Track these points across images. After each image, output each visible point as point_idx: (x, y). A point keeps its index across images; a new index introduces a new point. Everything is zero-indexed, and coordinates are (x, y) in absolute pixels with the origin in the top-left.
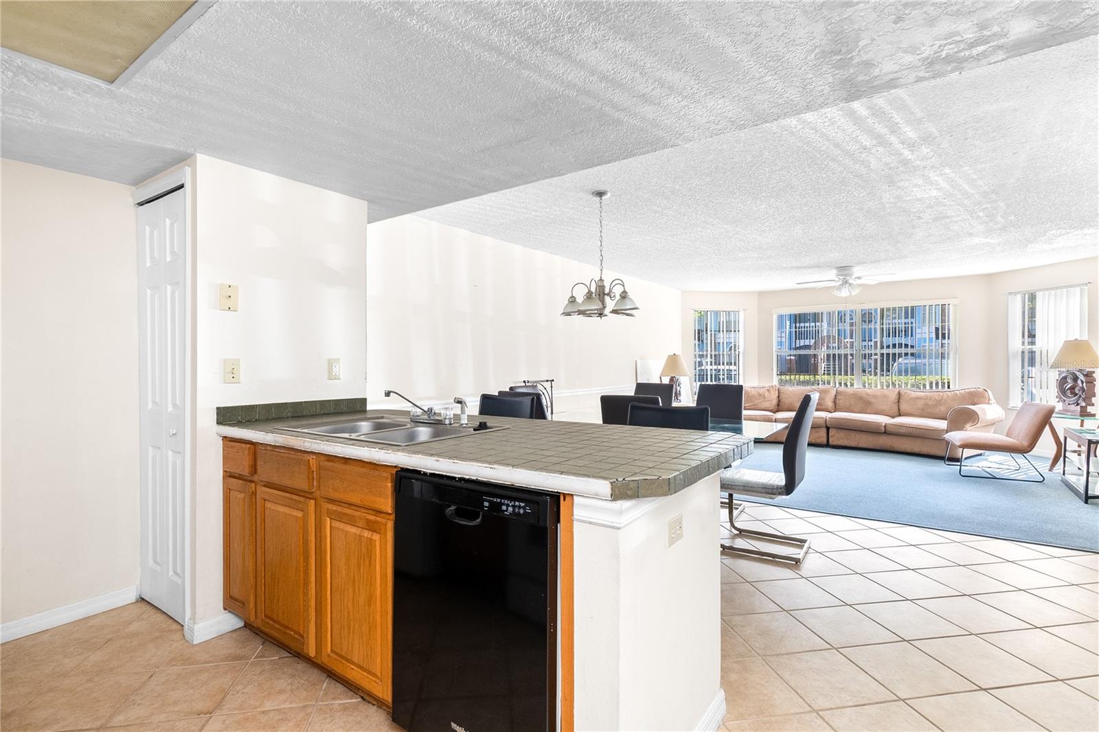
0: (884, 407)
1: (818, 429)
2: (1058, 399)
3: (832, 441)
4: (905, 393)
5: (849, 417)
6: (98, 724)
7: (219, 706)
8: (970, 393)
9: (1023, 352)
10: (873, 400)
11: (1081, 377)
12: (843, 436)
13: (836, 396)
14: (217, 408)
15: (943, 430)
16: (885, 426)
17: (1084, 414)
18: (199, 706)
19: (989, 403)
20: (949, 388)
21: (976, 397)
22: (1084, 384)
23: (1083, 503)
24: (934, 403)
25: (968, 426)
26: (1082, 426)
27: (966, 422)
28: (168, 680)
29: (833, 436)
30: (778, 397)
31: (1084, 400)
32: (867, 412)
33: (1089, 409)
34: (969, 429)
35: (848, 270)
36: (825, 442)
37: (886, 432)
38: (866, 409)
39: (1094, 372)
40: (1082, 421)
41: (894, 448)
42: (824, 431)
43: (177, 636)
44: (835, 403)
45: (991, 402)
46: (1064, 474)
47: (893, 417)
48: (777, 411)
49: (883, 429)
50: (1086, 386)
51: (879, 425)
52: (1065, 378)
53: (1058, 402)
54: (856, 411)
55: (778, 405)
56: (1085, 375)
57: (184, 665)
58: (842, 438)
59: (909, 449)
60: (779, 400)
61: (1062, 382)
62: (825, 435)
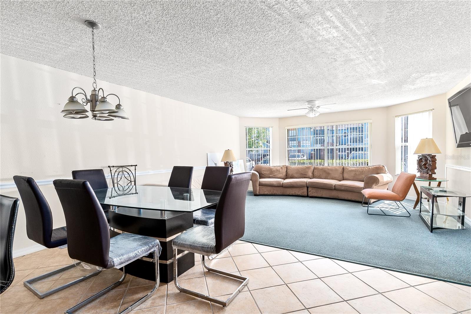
0: (336, 176)
1: (303, 188)
2: (418, 171)
3: (310, 194)
4: (346, 168)
5: (317, 182)
8: (376, 168)
9: (402, 147)
10: (331, 172)
11: (429, 159)
12: (315, 191)
13: (314, 170)
15: (362, 188)
16: (335, 186)
17: (431, 179)
19: (385, 173)
20: (367, 165)
21: (379, 170)
22: (431, 163)
23: (430, 232)
24: (359, 173)
25: (374, 186)
26: (430, 185)
27: (373, 184)
29: (310, 191)
30: (287, 171)
31: (430, 171)
32: (328, 178)
33: (434, 176)
34: (374, 187)
35: (313, 102)
36: (306, 195)
37: (335, 189)
38: (327, 177)
39: (435, 156)
40: (430, 183)
41: (339, 197)
42: (306, 188)
44: (313, 174)
45: (386, 172)
46: (420, 212)
47: (340, 181)
48: (286, 179)
49: (334, 187)
50: (432, 163)
51: (331, 185)
52: (421, 159)
53: (418, 172)
54: (323, 178)
55: (286, 175)
56: (431, 157)
58: (314, 192)
59: (346, 198)
60: (287, 173)
61: (420, 161)
62: (306, 191)
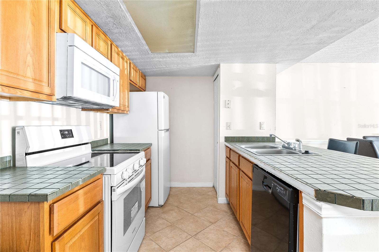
6: (192, 213)
7: (215, 223)
14: (225, 137)
18: (212, 220)
28: (209, 210)
43: (216, 199)
57: (214, 208)
